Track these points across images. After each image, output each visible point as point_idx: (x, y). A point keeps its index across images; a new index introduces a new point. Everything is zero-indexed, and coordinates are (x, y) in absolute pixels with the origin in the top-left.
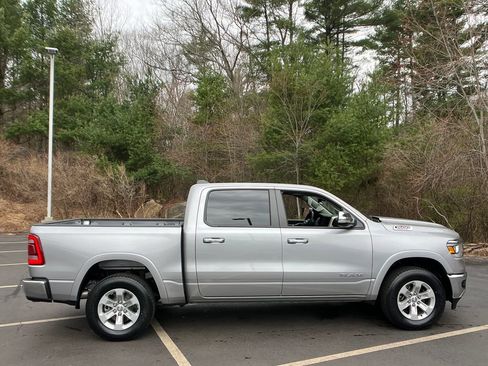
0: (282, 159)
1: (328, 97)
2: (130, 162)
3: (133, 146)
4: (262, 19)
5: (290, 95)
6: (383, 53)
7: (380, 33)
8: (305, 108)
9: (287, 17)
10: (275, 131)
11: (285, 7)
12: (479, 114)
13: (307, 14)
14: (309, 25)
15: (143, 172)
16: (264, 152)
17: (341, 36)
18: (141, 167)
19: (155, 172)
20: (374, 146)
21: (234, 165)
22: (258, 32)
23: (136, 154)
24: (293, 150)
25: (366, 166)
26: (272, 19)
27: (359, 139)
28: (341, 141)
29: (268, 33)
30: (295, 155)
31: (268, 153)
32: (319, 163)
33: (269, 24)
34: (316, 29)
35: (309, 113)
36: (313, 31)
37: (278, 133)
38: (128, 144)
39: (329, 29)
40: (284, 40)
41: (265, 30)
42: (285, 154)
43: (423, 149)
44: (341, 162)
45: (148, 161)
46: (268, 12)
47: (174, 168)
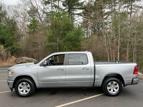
0: (53, 45)
1: (67, 28)
2: (5, 44)
3: (6, 40)
4: (50, 5)
5: (56, 27)
6: (84, 18)
7: (83, 12)
8: (60, 31)
9: (58, 5)
10: (51, 37)
11: (57, 2)
12: (105, 34)
13: (63, 4)
14: (64, 8)
15: (10, 48)
16: (48, 43)
17: (73, 12)
18: (9, 46)
19: (14, 48)
20: (79, 42)
21: (40, 46)
22: (49, 8)
23: (8, 42)
24: (56, 42)
25: (77, 48)
26: (53, 5)
27: (75, 40)
28: (70, 40)
29: (52, 9)
30: (57, 44)
31: (49, 43)
32: (64, 46)
33: (52, 6)
34: (66, 9)
35: (61, 32)
36: (65, 9)
37: (52, 37)
38: (5, 39)
39: (69, 10)
40: (57, 11)
41: (51, 8)
42: (54, 43)
43: (91, 43)
44: (70, 46)
45: (12, 44)
46: (52, 3)
47: (20, 47)
